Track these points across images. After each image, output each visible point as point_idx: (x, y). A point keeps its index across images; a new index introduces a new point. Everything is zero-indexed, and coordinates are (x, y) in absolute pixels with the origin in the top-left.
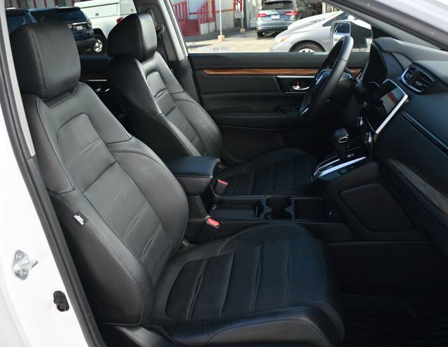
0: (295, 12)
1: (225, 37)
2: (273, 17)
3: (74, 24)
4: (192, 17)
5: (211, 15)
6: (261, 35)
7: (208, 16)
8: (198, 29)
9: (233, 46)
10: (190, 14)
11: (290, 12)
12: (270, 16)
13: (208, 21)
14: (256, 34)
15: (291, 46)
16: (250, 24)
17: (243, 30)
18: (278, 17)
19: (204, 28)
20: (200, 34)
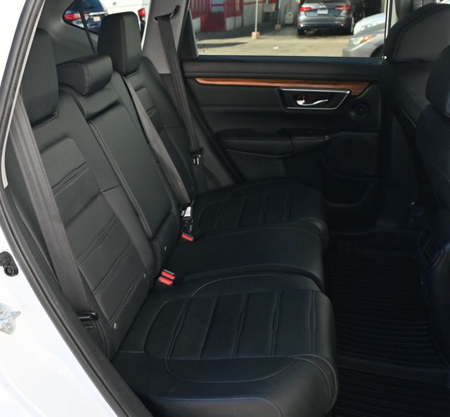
0: (347, 6)
1: (261, 34)
2: (320, 12)
3: (91, 14)
4: (214, 9)
5: (238, 7)
6: (302, 33)
7: (234, 8)
8: (223, 24)
9: (275, 46)
10: (213, 5)
11: (340, 7)
12: (315, 10)
13: (234, 14)
14: (296, 32)
15: (374, 48)
16: (284, 19)
17: (278, 26)
18: (326, 12)
19: (230, 23)
20: (225, 30)
